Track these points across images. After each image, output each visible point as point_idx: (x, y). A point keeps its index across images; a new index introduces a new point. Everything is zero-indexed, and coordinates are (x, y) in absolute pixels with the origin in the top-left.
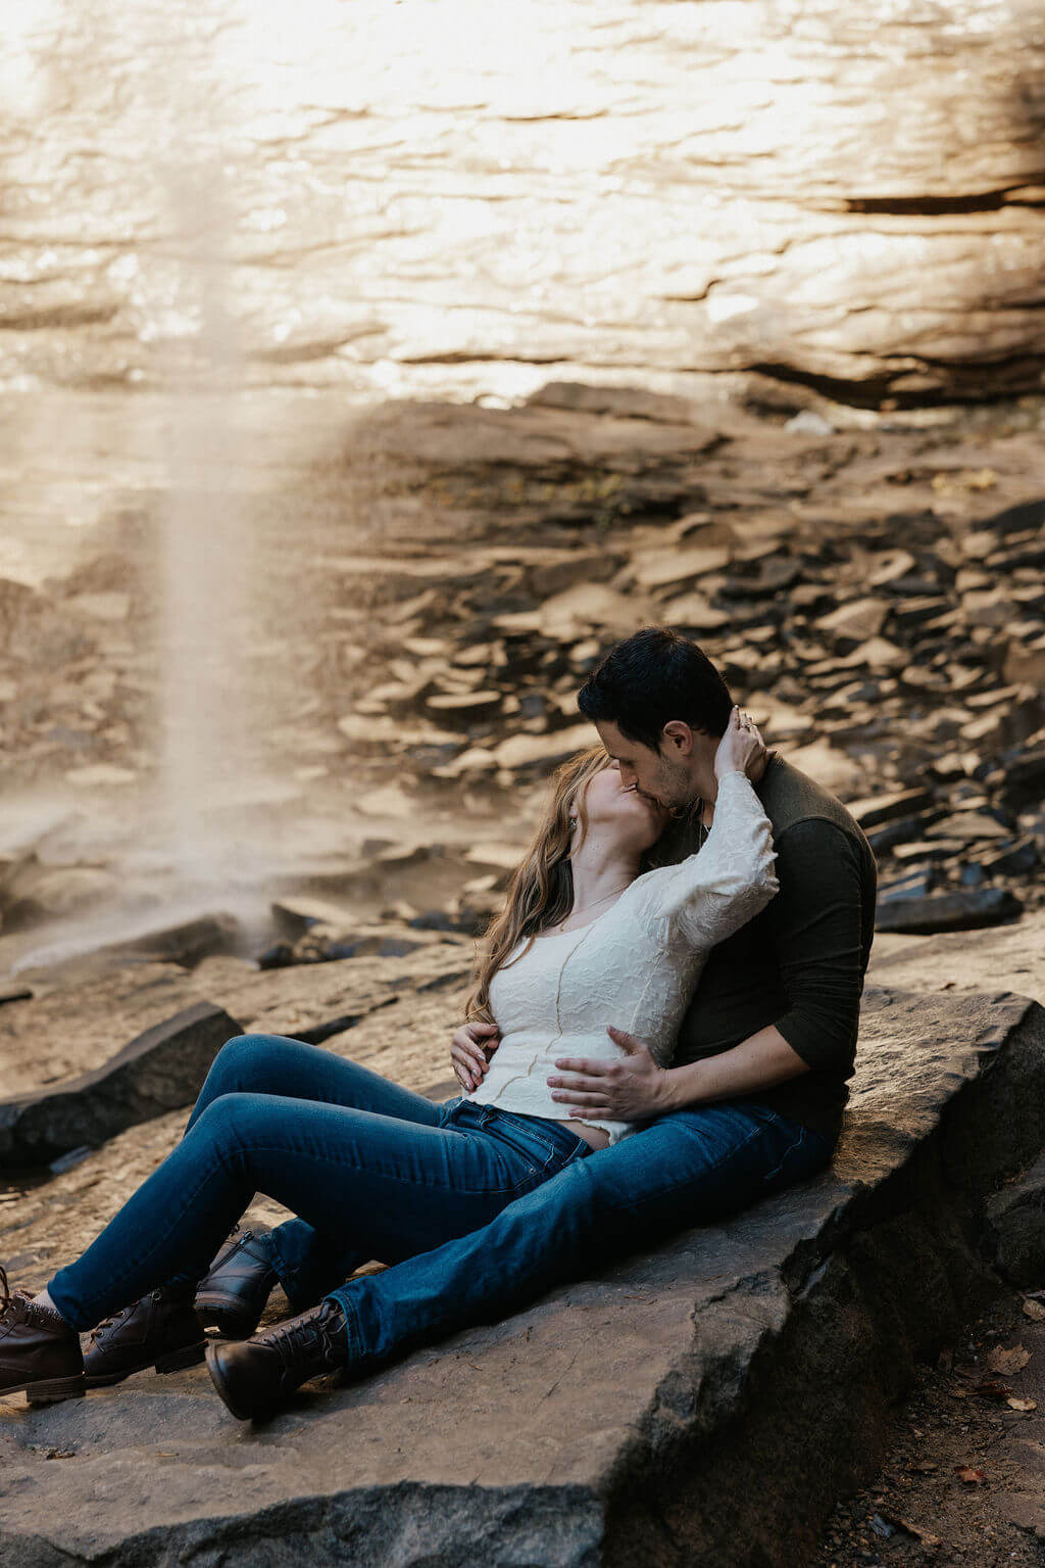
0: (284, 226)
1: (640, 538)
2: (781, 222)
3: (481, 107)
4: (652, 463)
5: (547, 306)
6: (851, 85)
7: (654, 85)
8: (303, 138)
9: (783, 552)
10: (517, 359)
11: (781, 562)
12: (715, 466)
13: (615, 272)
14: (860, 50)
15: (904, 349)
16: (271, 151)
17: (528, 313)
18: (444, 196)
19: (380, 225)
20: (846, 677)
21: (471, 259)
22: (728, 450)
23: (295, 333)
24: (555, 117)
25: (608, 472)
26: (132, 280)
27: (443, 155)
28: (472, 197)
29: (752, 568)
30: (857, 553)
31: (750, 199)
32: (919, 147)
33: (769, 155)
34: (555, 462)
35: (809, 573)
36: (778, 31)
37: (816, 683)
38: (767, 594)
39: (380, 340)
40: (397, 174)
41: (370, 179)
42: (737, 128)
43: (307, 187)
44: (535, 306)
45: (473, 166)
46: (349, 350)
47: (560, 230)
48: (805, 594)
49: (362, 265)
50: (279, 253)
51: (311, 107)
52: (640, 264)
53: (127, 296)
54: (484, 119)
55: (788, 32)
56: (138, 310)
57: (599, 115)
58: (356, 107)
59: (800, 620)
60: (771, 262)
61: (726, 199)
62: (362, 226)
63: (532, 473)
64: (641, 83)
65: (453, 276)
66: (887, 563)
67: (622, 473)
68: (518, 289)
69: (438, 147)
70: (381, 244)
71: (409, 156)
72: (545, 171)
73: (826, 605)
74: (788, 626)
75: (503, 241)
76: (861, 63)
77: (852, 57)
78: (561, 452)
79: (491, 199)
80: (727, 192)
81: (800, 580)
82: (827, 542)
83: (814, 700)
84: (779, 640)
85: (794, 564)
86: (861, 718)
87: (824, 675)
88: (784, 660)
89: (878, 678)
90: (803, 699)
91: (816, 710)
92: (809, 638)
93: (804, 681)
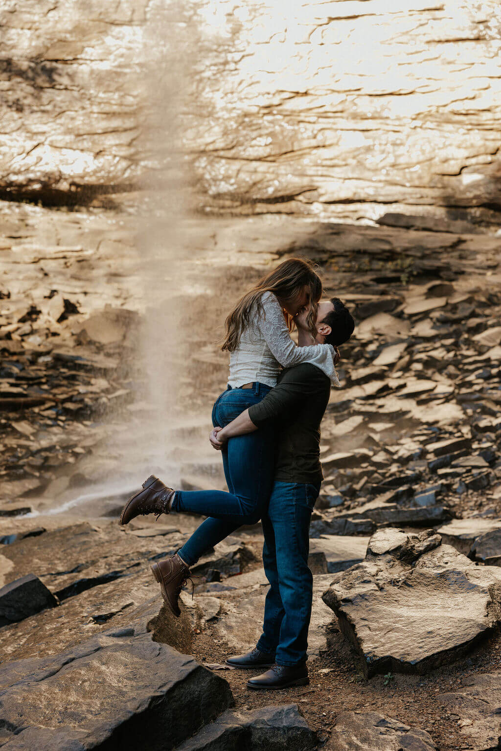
0: (271, 144)
1: (412, 290)
2: (494, 140)
3: (359, 90)
4: (428, 252)
5: (388, 178)
7: (435, 80)
8: (280, 105)
9: (469, 301)
10: (375, 202)
11: (467, 305)
12: (456, 254)
13: (418, 163)
16: (266, 111)
17: (380, 181)
18: (342, 130)
19: (314, 143)
20: (479, 365)
21: (354, 158)
22: (463, 246)
23: (276, 190)
24: (391, 94)
25: (408, 256)
26: (205, 168)
27: (342, 112)
28: (355, 130)
29: (455, 308)
31: (479, 130)
33: (488, 110)
34: (384, 251)
35: (478, 311)
36: (492, 55)
37: (466, 367)
38: (457, 321)
39: (315, 193)
40: (321, 120)
41: (309, 122)
42: (474, 98)
43: (281, 126)
44: (383, 178)
45: (355, 116)
46: (301, 198)
47: (394, 144)
48: (473, 322)
49: (306, 161)
50: (269, 156)
51: (282, 91)
52: (431, 159)
53: (203, 175)
54: (359, 95)
56: (207, 180)
57: (411, 93)
58: (302, 91)
59: (466, 336)
60: (490, 158)
61: (469, 130)
62: (305, 144)
63: (374, 256)
64: (430, 79)
65: (346, 165)
67: (414, 257)
68: (375, 170)
69: (339, 108)
70: (315, 151)
71: (326, 112)
72: (387, 118)
73: (481, 328)
74: (461, 339)
75: (368, 149)
78: (387, 247)
79: (363, 131)
80: (470, 127)
81: (474, 315)
82: (491, 295)
83: (460, 377)
84: (456, 345)
85: (473, 306)
86: (477, 388)
87: (470, 364)
88: (455, 355)
89: (493, 367)
90: (456, 376)
91: (460, 382)
92: (469, 345)
93: (461, 366)
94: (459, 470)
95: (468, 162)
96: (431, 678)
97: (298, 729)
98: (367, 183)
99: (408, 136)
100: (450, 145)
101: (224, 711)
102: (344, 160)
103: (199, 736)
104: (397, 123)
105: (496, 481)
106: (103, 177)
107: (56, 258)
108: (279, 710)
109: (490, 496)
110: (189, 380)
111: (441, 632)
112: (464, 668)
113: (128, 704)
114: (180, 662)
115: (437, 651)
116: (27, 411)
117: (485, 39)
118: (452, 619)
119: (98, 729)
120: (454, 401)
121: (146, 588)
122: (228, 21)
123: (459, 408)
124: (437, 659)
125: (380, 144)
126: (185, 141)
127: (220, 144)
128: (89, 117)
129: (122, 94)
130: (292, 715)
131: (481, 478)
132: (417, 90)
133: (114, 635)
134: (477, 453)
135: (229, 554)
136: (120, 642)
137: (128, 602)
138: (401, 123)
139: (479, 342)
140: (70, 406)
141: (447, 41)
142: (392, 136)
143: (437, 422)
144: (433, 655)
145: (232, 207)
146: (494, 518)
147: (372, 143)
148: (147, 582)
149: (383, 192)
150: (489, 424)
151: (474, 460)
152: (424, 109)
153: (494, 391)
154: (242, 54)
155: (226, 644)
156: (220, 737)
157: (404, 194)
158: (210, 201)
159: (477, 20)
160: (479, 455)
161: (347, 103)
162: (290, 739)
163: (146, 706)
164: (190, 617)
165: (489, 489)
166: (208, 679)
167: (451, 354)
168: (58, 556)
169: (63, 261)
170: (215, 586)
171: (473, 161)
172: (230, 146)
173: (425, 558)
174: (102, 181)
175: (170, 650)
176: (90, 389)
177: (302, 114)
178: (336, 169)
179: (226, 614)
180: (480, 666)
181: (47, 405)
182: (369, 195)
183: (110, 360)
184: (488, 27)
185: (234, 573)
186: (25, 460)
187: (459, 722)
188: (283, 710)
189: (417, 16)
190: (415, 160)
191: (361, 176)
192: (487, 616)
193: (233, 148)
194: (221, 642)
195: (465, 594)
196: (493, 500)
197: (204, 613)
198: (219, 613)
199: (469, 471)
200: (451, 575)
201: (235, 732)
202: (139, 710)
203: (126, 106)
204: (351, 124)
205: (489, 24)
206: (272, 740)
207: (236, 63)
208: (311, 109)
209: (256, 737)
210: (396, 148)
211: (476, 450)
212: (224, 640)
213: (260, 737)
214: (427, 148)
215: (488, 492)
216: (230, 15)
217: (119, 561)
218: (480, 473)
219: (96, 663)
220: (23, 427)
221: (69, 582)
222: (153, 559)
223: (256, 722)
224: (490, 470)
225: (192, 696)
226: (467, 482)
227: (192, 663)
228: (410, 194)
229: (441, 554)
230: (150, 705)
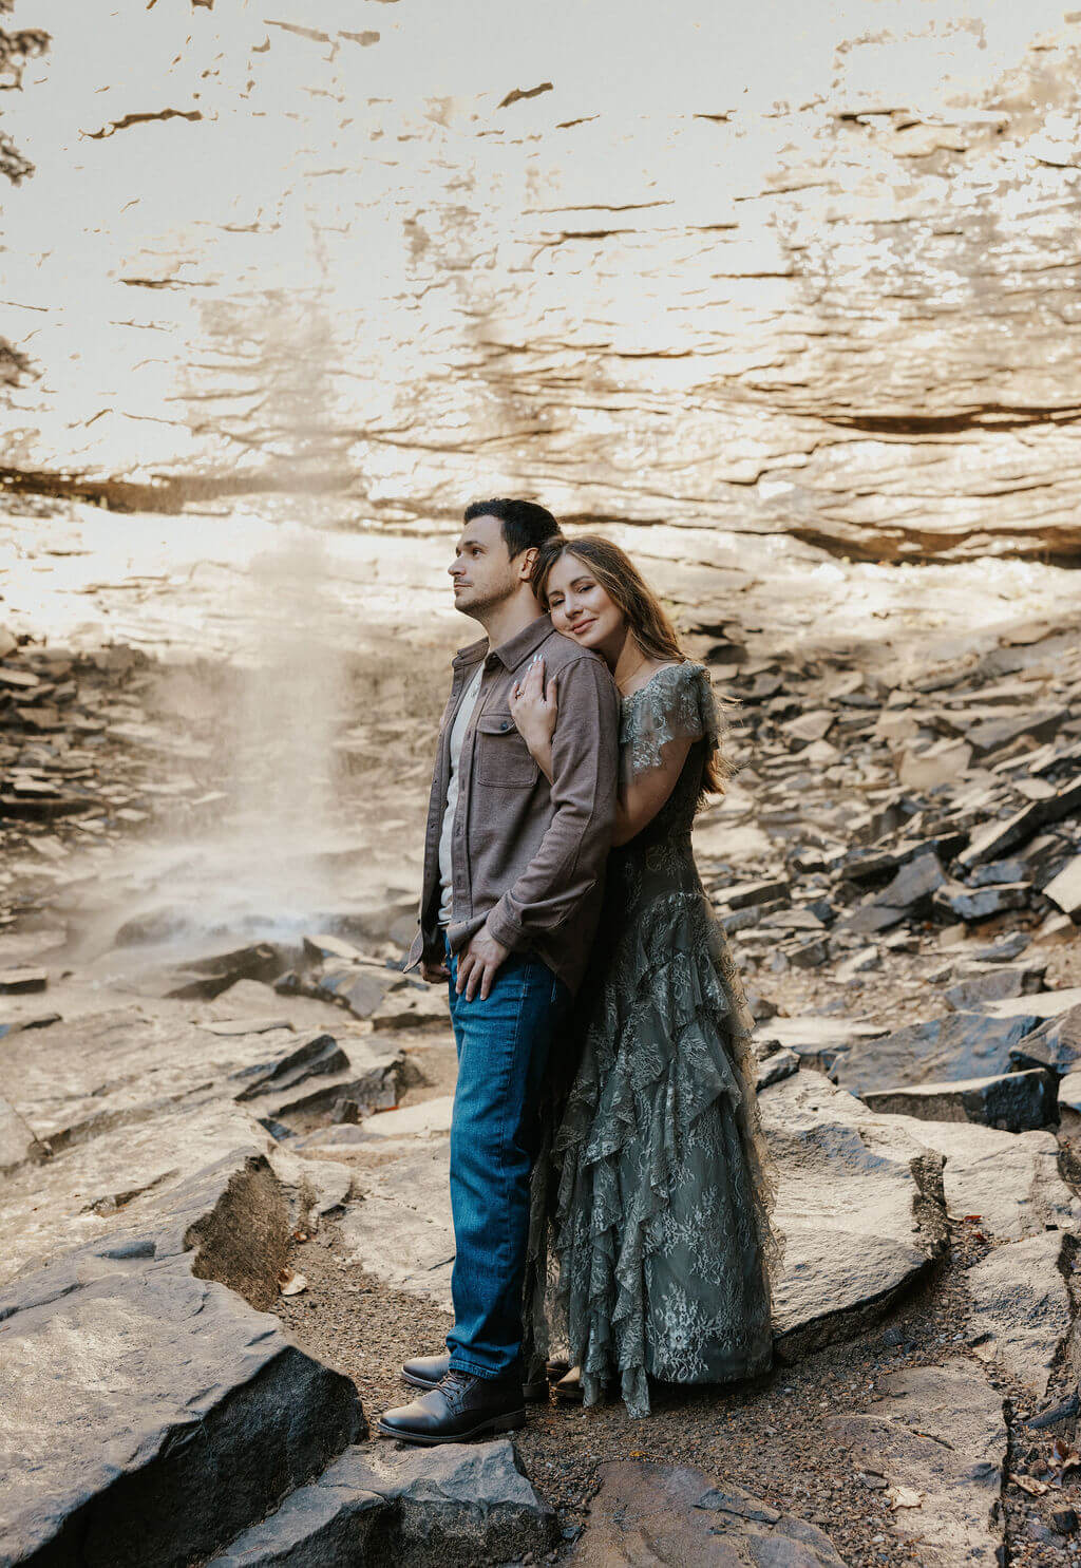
0: (467, 424)
2: (811, 431)
3: (605, 346)
5: (648, 484)
6: (862, 338)
7: (724, 335)
8: (483, 365)
9: (774, 671)
11: (769, 677)
12: (750, 601)
13: (695, 462)
14: (868, 314)
15: (896, 523)
16: (461, 373)
17: (635, 489)
18: (578, 407)
19: (534, 425)
20: (791, 769)
21: (595, 451)
22: (760, 590)
24: (656, 355)
26: (364, 458)
27: (579, 379)
28: (597, 408)
29: (750, 681)
30: (829, 673)
31: (790, 415)
32: (907, 382)
33: (804, 386)
35: (788, 687)
36: (812, 299)
37: (771, 772)
38: (756, 702)
40: (546, 391)
41: (528, 394)
42: (781, 366)
43: (484, 397)
44: (639, 484)
45: (598, 387)
47: (657, 432)
48: (779, 704)
50: (465, 443)
51: (489, 344)
52: (713, 457)
53: (360, 469)
54: (605, 355)
55: (819, 300)
56: (367, 478)
57: (686, 354)
58: (519, 344)
59: (770, 723)
60: (803, 459)
61: (774, 414)
64: (715, 333)
65: (582, 462)
66: (845, 682)
67: (685, 604)
68: (628, 471)
69: (575, 373)
70: (534, 439)
71: (555, 379)
72: (648, 391)
73: (792, 712)
74: (762, 729)
75: (618, 438)
76: (868, 322)
77: (862, 318)
79: (610, 410)
80: (775, 410)
81: (779, 692)
82: (808, 664)
83: (763, 787)
84: (754, 736)
85: (778, 680)
86: (790, 804)
87: (777, 767)
88: (753, 754)
89: (812, 772)
90: (755, 786)
91: (762, 795)
92: (774, 737)
93: (762, 771)
94: (774, 933)
95: (769, 465)
96: (808, 1374)
97: (514, 1507)
98: (615, 492)
99: (680, 420)
100: (744, 436)
101: (341, 1452)
102: (581, 453)
103: (279, 1520)
104: (663, 399)
105: (839, 954)
106: (204, 466)
107: (125, 587)
108: (470, 1459)
109: (830, 979)
110: (326, 781)
111: (824, 1267)
112: (877, 1352)
113: (111, 1445)
114: (245, 1335)
115: (818, 1312)
116: (58, 821)
117: (800, 275)
118: (844, 1238)
119: (27, 1517)
120: (754, 824)
121: (208, 1139)
122: (408, 233)
123: (762, 834)
124: (820, 1330)
125: (637, 432)
126: (333, 415)
127: (388, 423)
128: (185, 372)
129: (238, 337)
130: (500, 1472)
131: (815, 947)
132: (696, 350)
133: (112, 1255)
134: (802, 905)
135: (377, 1070)
136: (123, 1270)
137: (166, 1169)
138: (671, 399)
139: (790, 733)
140: (127, 814)
141: (744, 276)
142: (655, 420)
143: (727, 856)
144: (812, 1321)
145: (405, 521)
146: (844, 1016)
147: (623, 429)
148: (212, 1127)
149: (638, 506)
150: (818, 860)
151: (799, 916)
152: (707, 380)
153: (817, 810)
154: (429, 283)
155: (357, 1266)
156: (329, 1526)
157: (670, 509)
158: (372, 511)
159: (790, 245)
160: (807, 909)
161: (587, 366)
162: (493, 1532)
163: (154, 1451)
164: (287, 1206)
165: (828, 967)
166: (308, 1376)
167: (747, 752)
168: (75, 1065)
169: (133, 592)
170: (348, 1131)
171: (778, 462)
172: (403, 426)
173: (769, 1097)
174: (202, 472)
175: (226, 1299)
176: (164, 789)
177: (518, 381)
178: (568, 468)
179: (363, 1199)
180: (913, 1348)
181: (93, 812)
182: (616, 509)
183: (199, 744)
184: (806, 257)
185: (385, 1106)
186: (46, 899)
187: (888, 1493)
188: (478, 1459)
189: (699, 235)
190: (688, 458)
191: (605, 480)
192: (917, 1230)
193: (407, 429)
194: (349, 1261)
195: (861, 1179)
196: (837, 985)
197: (318, 1196)
198: (348, 1198)
199: (791, 935)
200: (829, 1137)
201: (363, 1512)
202: (135, 1465)
203: (243, 356)
204: (592, 400)
205: (808, 252)
206: (450, 1532)
207: (419, 297)
208: (531, 373)
209: (412, 1523)
210: (660, 437)
211: (798, 901)
212: (354, 1257)
213: (424, 1522)
214: (709, 439)
215: (826, 971)
216: (411, 223)
217: (176, 1079)
218: (812, 940)
219: (59, 1323)
220: (48, 845)
221: (80, 1114)
222: (237, 1076)
223: (415, 1486)
224: (828, 934)
225: (267, 1421)
226: (790, 954)
227: (269, 1340)
228: (680, 510)
229: (803, 1089)
230: (163, 1448)
